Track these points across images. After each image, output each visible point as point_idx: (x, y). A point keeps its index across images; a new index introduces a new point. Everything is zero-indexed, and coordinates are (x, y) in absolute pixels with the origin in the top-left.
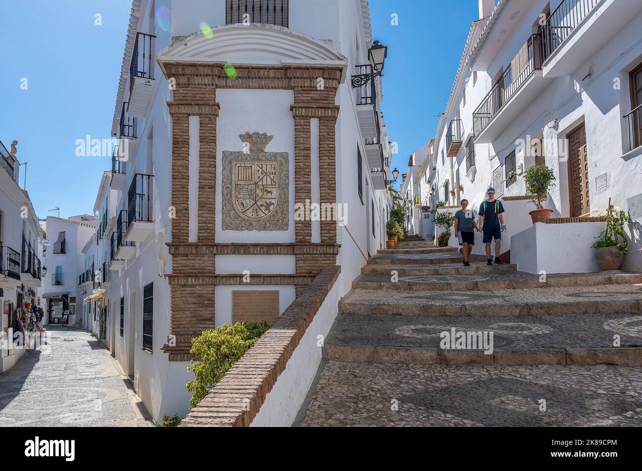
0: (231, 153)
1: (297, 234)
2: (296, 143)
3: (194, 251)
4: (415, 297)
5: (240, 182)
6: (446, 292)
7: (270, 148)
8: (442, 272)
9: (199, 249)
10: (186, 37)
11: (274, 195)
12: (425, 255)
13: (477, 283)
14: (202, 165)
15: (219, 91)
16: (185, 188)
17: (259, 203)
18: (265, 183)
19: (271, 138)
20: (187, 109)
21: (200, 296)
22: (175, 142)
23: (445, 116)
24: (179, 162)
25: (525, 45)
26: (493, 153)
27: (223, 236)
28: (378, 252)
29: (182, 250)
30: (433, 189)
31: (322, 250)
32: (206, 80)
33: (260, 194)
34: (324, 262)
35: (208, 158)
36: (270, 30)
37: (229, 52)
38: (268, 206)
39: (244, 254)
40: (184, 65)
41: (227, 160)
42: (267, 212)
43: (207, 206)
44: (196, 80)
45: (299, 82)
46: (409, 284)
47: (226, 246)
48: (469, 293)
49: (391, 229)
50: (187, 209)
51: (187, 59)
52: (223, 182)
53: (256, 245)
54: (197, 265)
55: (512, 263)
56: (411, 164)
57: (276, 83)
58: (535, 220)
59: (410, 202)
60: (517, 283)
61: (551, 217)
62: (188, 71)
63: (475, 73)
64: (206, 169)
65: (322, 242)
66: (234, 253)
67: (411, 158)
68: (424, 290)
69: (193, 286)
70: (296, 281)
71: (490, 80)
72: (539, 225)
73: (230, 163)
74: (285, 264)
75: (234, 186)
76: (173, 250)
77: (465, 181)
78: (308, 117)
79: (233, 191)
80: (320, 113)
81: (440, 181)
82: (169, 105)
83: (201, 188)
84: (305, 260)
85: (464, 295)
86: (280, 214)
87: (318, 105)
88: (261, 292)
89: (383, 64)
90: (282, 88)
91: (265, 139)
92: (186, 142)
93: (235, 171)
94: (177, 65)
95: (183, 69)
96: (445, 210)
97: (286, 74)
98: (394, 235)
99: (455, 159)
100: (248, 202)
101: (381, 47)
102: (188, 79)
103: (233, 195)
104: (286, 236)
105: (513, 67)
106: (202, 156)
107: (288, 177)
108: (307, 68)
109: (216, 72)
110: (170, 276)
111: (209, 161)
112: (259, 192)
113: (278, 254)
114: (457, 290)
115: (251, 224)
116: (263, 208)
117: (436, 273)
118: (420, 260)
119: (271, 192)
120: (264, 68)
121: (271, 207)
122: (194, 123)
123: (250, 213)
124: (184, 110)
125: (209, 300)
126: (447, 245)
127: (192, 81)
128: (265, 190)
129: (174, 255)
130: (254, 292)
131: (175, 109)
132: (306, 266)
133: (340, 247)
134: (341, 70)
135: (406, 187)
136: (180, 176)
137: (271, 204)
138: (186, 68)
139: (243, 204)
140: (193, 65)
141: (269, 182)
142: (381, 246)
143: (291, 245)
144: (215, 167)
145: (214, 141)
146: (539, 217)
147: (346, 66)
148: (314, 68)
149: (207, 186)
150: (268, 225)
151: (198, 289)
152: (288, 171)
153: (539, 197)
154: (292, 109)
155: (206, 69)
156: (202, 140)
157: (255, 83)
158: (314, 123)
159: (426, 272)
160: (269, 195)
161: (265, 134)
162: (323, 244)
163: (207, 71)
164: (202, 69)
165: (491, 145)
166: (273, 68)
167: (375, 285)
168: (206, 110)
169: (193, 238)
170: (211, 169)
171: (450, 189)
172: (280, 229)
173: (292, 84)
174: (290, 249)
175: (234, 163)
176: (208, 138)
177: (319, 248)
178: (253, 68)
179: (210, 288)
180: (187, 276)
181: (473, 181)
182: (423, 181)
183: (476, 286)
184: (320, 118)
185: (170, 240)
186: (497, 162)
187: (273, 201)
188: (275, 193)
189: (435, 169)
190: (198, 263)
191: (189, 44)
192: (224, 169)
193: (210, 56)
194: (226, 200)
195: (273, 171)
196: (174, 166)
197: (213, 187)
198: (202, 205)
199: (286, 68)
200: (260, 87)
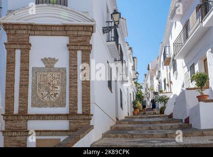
0: (37, 68)
1: (70, 109)
2: (70, 63)
3: (16, 118)
4: (133, 142)
5: (41, 83)
6: (150, 139)
7: (57, 65)
8: (153, 128)
9: (19, 117)
10: (14, 11)
11: (58, 89)
12: (149, 119)
13: (167, 134)
14: (21, 74)
15: (31, 37)
16: (12, 86)
17: (51, 93)
18: (54, 83)
19: (57, 60)
20: (15, 46)
21: (19, 142)
22: (8, 63)
23: (163, 44)
24: (10, 73)
25: (195, 10)
26: (184, 65)
27: (32, 110)
28: (125, 117)
29: (10, 118)
30: (159, 83)
31: (83, 117)
32: (24, 32)
33: (51, 89)
34: (83, 123)
35: (25, 70)
36: (57, 7)
37: (36, 18)
38: (55, 95)
39: (42, 119)
40: (13, 25)
41: (35, 72)
42: (55, 98)
43: (23, 95)
44: (19, 32)
45: (72, 33)
46: (132, 135)
47: (33, 115)
48: (162, 139)
49: (135, 105)
50: (13, 97)
51: (14, 21)
52: (32, 83)
53: (48, 115)
54: (18, 126)
55: (190, 123)
56: (149, 69)
57: (60, 33)
58: (199, 101)
59: (149, 89)
60: (188, 134)
61: (208, 99)
62: (15, 27)
63: (175, 22)
64: (24, 76)
65: (83, 113)
66: (37, 119)
67: (149, 66)
68: (139, 138)
69: (15, 136)
70: (69, 133)
71: (182, 26)
72: (201, 103)
73: (36, 73)
74: (64, 125)
75: (38, 85)
76: (5, 118)
77: (173, 79)
78: (76, 50)
79: (37, 87)
80: (82, 48)
81: (162, 78)
82: (5, 44)
83: (21, 86)
84: (74, 123)
85: (159, 140)
86: (61, 99)
87: (81, 44)
88: (51, 140)
89: (118, 21)
90: (63, 36)
91: (54, 61)
92: (14, 63)
93: (38, 77)
94: (10, 24)
95: (13, 26)
96: (163, 94)
97: (65, 29)
98: (137, 108)
99: (168, 66)
100: (45, 93)
101: (118, 13)
102: (15, 31)
103: (37, 89)
104: (65, 110)
105: (190, 21)
106: (21, 70)
107: (66, 80)
108: (75, 26)
109: (29, 28)
110: (3, 132)
111: (25, 72)
112: (50, 88)
113: (60, 119)
114: (156, 138)
115: (46, 104)
116: (53, 96)
117: (150, 128)
118: (145, 122)
119: (57, 88)
120: (54, 26)
121: (57, 95)
122: (18, 53)
123: (46, 98)
124: (13, 46)
125: (23, 144)
126: (163, 114)
127: (17, 32)
128: (54, 87)
129: (6, 120)
130: (47, 139)
131: (8, 46)
132: (74, 126)
133: (92, 115)
134: (93, 27)
135: (147, 81)
136: (10, 80)
137: (57, 94)
138: (14, 26)
139: (42, 94)
140: (17, 25)
141: (56, 83)
142: (128, 114)
143: (67, 115)
144: (28, 75)
145: (28, 62)
146: (201, 99)
147: (95, 25)
148: (79, 26)
149: (24, 85)
150: (55, 104)
151: (18, 138)
152: (66, 77)
153: (201, 88)
154: (68, 46)
155: (24, 26)
156: (22, 62)
157: (49, 33)
158: (79, 53)
159: (144, 128)
160: (56, 89)
161: (54, 59)
162: (83, 114)
163: (25, 27)
164: (22, 26)
165: (183, 60)
166: (58, 26)
167: (114, 135)
168: (24, 47)
169: (16, 111)
170: (26, 76)
171: (167, 83)
172: (61, 107)
173: (68, 34)
174: (66, 117)
175: (38, 73)
176: (25, 61)
177: (81, 116)
178: (48, 26)
179: (24, 138)
180: (12, 131)
181: (176, 79)
182: (155, 78)
183: (166, 136)
184: (82, 50)
185: (4, 113)
186: (186, 69)
187: (58, 92)
188: (59, 88)
189: (160, 72)
190: (18, 124)
191: (16, 14)
192: (33, 76)
193: (26, 20)
194: (34, 92)
195: (58, 77)
196: (7, 75)
197: (27, 86)
198: (21, 95)
199: (65, 26)
200: (52, 35)
